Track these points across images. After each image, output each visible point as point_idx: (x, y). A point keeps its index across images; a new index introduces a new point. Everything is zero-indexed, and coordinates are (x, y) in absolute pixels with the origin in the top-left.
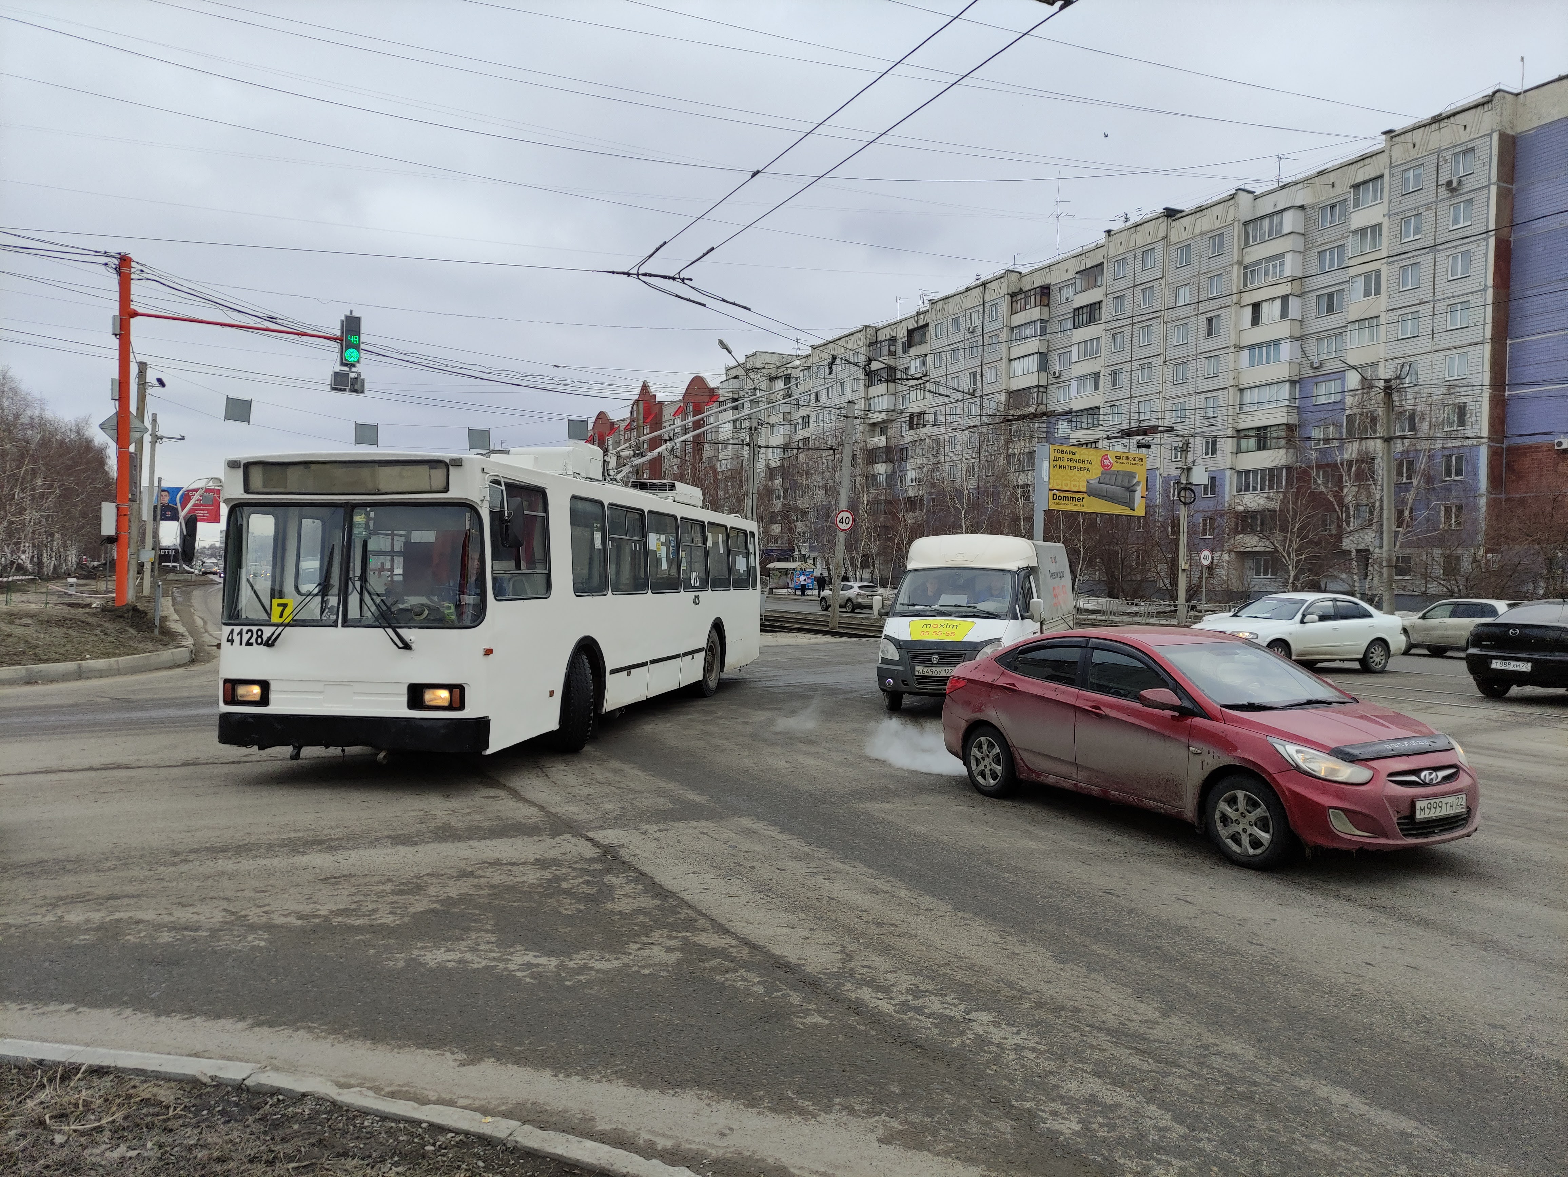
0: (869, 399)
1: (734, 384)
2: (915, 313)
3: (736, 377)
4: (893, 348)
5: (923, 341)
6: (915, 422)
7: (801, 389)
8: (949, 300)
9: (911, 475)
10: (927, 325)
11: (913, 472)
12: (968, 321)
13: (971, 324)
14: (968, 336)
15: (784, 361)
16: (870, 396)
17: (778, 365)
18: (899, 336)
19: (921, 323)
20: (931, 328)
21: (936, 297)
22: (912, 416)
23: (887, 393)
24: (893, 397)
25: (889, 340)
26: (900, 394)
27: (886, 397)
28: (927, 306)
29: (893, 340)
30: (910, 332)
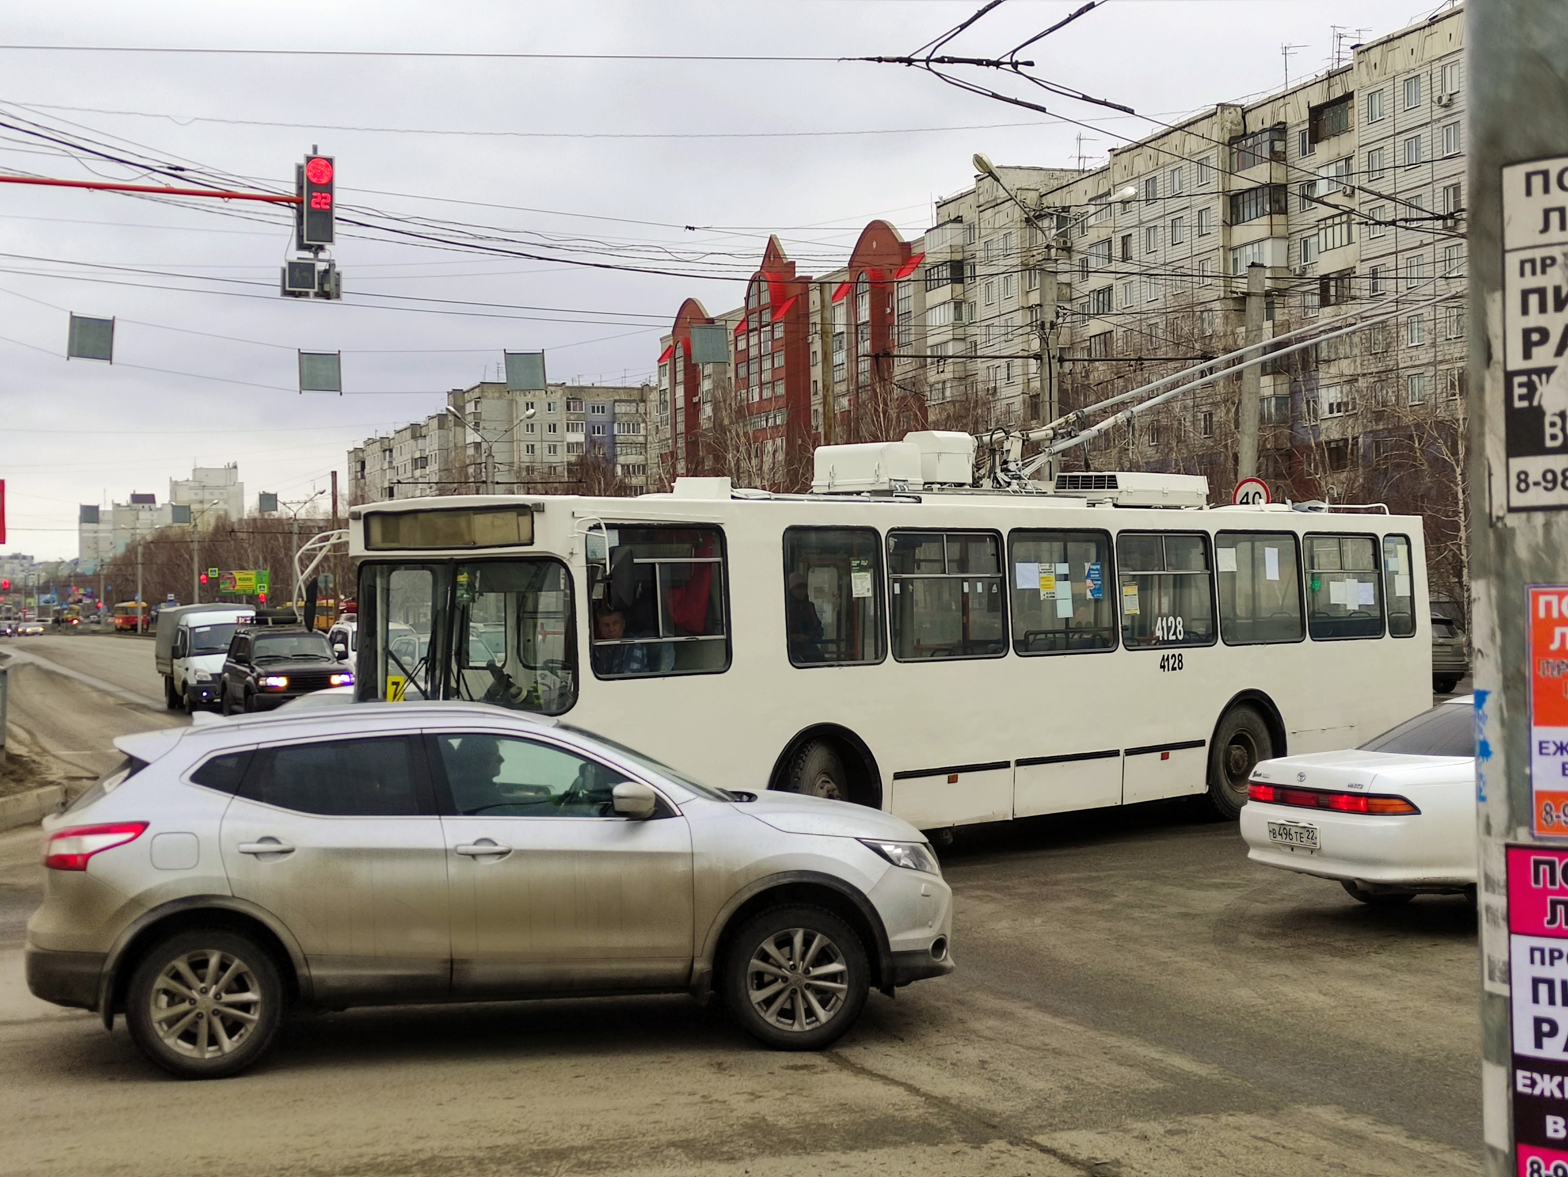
0: (1233, 249)
1: (953, 235)
2: (1322, 73)
3: (958, 220)
4: (1279, 146)
5: (1341, 129)
6: (1333, 291)
7: (1093, 236)
8: (1396, 43)
9: (1328, 396)
10: (1349, 96)
11: (1332, 391)
12: (1437, 85)
13: (1443, 89)
14: (1439, 112)
15: (1055, 184)
16: (1235, 242)
17: (1043, 191)
18: (1291, 121)
19: (1338, 93)
20: (1359, 102)
21: (1367, 40)
22: (1324, 279)
23: (1272, 236)
24: (1284, 244)
25: (1272, 129)
26: (1298, 236)
27: (1268, 244)
28: (1349, 57)
29: (1280, 130)
30: (1316, 113)
